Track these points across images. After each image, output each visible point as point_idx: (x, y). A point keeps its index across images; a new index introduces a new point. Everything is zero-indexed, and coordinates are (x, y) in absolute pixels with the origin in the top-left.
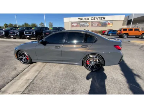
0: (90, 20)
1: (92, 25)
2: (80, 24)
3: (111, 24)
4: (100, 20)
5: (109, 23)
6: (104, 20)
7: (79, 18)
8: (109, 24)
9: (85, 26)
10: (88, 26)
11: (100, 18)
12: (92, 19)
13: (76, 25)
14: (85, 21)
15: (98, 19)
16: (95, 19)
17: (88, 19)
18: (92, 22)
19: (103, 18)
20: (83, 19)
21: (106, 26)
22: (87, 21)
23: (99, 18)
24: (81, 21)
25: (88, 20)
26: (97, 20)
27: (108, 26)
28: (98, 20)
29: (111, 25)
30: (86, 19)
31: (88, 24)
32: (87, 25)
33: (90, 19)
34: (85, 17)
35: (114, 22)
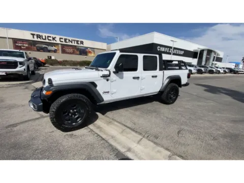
0: (58, 42)
1: (64, 52)
3: (93, 52)
4: (76, 44)
6: (82, 45)
7: (33, 35)
8: (90, 52)
9: (49, 51)
10: (55, 51)
11: (76, 42)
12: (61, 40)
13: (27, 45)
14: (47, 41)
15: (72, 42)
16: (68, 41)
17: (54, 39)
18: (63, 46)
19: (79, 42)
20: (44, 38)
21: (86, 55)
22: (52, 42)
23: (73, 42)
24: (39, 40)
25: (54, 42)
26: (70, 44)
27: (89, 55)
28: (73, 44)
30: (49, 38)
31: (56, 48)
32: (53, 50)
34: (47, 35)
35: (95, 50)
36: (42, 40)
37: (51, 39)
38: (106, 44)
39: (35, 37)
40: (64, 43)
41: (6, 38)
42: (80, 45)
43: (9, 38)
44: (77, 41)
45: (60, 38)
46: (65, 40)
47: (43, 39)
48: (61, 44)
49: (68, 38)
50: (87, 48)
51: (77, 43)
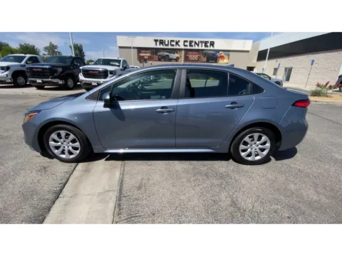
1: (187, 59)
2: (160, 53)
3: (226, 57)
4: (203, 48)
5: (223, 55)
6: (212, 48)
7: (156, 41)
8: (222, 57)
9: (171, 60)
10: (177, 60)
11: (204, 44)
12: (186, 44)
13: (149, 55)
14: (170, 47)
15: (198, 45)
16: (193, 44)
17: (177, 43)
18: (187, 51)
19: (209, 44)
20: (167, 43)
22: (175, 47)
23: (200, 44)
25: (177, 47)
26: (196, 47)
29: (226, 61)
30: (172, 43)
31: (178, 55)
32: (175, 58)
33: (181, 44)
34: (170, 39)
35: (231, 53)
36: (165, 47)
37: (174, 43)
38: (251, 41)
39: (158, 43)
40: (189, 47)
41: (130, 48)
42: (209, 48)
43: (134, 48)
44: (206, 43)
45: (185, 41)
46: (191, 42)
47: (166, 45)
48: (185, 50)
49: (194, 40)
50: (218, 51)
51: (206, 46)
